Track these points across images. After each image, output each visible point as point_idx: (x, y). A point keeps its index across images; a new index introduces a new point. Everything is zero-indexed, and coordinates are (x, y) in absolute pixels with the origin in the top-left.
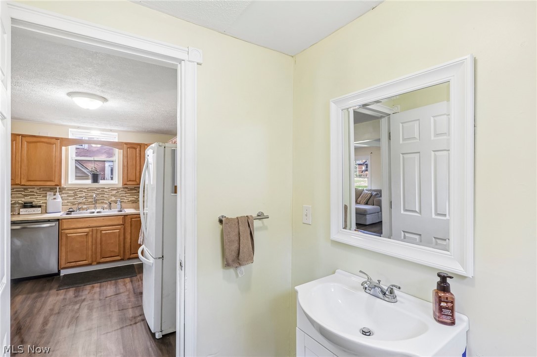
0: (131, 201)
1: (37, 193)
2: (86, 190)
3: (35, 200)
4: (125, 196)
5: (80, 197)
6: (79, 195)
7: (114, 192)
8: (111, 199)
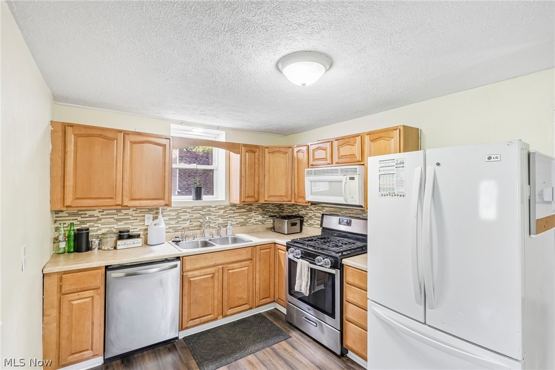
0: (240, 223)
1: (132, 216)
2: (190, 210)
3: (130, 226)
4: (234, 217)
5: (184, 220)
6: (183, 218)
7: (221, 212)
8: (218, 222)
